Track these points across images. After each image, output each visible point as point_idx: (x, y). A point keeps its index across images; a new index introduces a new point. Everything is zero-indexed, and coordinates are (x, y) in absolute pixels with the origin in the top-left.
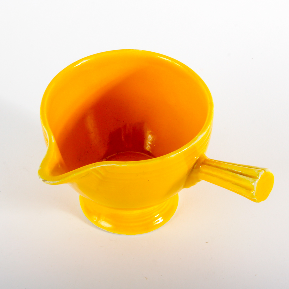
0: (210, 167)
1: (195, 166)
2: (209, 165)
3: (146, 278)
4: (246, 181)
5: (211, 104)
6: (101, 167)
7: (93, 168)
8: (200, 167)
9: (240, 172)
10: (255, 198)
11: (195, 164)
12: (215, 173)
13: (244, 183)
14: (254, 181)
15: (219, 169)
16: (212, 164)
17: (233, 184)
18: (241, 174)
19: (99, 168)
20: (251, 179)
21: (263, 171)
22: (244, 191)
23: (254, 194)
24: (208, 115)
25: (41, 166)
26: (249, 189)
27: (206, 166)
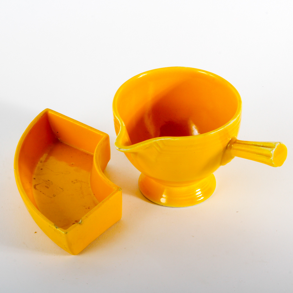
0: (240, 144)
1: (229, 145)
2: (239, 143)
3: (193, 236)
4: (266, 151)
5: (240, 101)
6: (160, 140)
7: (155, 141)
8: (232, 145)
9: (262, 145)
10: (273, 163)
11: (228, 143)
12: (243, 148)
13: (265, 153)
14: (272, 150)
15: (246, 145)
16: (241, 142)
17: (256, 154)
18: (263, 146)
19: (158, 141)
20: (269, 149)
21: (279, 143)
22: (264, 159)
23: (272, 160)
24: (238, 108)
25: (117, 140)
26: (268, 156)
27: (237, 144)
